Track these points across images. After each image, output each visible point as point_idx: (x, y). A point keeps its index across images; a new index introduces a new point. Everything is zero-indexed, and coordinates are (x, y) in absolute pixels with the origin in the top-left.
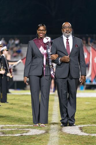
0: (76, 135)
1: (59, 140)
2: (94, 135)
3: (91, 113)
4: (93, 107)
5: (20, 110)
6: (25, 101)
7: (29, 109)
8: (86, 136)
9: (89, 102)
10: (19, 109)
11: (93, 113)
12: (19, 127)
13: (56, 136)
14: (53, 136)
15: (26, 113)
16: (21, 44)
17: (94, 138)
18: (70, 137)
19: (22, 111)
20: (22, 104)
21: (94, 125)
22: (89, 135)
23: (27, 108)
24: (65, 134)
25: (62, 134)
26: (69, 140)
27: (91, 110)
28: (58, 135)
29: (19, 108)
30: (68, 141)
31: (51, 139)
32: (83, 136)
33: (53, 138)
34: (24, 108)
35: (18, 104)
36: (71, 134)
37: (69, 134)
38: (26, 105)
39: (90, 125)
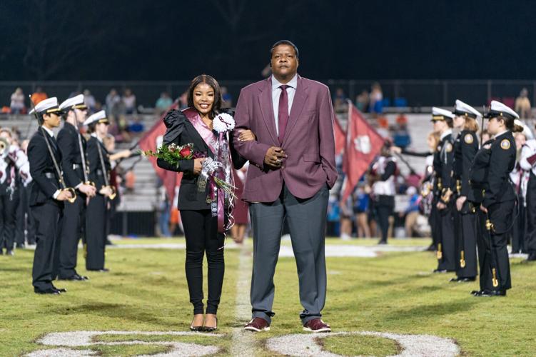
3: (347, 300)
4: (349, 284)
5: (142, 291)
6: (155, 266)
7: (168, 288)
9: (338, 269)
10: (141, 288)
11: (351, 300)
12: (142, 336)
15: (162, 299)
16: (141, 108)
19: (149, 295)
20: (148, 275)
21: (358, 332)
23: (162, 284)
24: (276, 355)
27: (346, 291)
29: (141, 286)
34: (154, 285)
35: (135, 275)
38: (159, 278)
39: (345, 333)
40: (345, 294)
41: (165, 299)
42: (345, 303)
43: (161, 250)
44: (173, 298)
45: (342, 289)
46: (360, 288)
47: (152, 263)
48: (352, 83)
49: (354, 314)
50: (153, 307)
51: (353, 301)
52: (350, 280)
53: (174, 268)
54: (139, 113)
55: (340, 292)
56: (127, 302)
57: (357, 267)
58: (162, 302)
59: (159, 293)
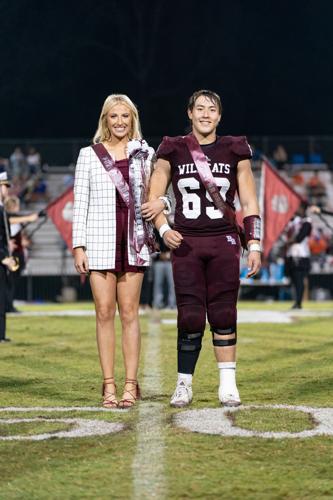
0: (218, 435)
1: (167, 450)
3: (260, 370)
4: (263, 353)
5: (45, 363)
6: (60, 335)
7: (72, 358)
8: (244, 438)
9: (251, 336)
10: (43, 360)
11: (264, 370)
12: (43, 412)
13: (158, 440)
14: (149, 438)
15: (66, 372)
16: (46, 167)
17: (270, 444)
18: (198, 442)
19: (52, 367)
20: (53, 345)
23: (66, 355)
24: (184, 432)
25: (173, 434)
26: (195, 451)
27: (259, 360)
28: (164, 437)
29: (44, 357)
30: (193, 453)
31: (142, 448)
32: (236, 437)
33: (148, 446)
34: (57, 356)
35: (38, 345)
36: (203, 434)
37: (196, 432)
38: (63, 348)
40: (258, 364)
41: (69, 372)
42: (257, 373)
43: (66, 318)
44: (77, 370)
45: (254, 358)
46: (274, 357)
47: (57, 332)
48: (265, 139)
49: (267, 385)
50: (56, 381)
51: (266, 371)
52: (264, 348)
53: (79, 337)
55: (252, 362)
56: (29, 375)
57: (271, 334)
58: (66, 375)
59: (63, 365)
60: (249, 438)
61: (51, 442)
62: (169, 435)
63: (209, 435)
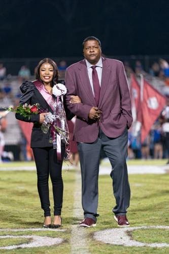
0: (122, 245)
2: (155, 246)
4: (148, 193)
5: (11, 201)
6: (20, 182)
8: (139, 247)
9: (140, 182)
11: (149, 204)
12: (12, 232)
13: (84, 249)
14: (78, 248)
15: (25, 206)
16: (10, 76)
17: (155, 251)
18: (109, 250)
19: (16, 203)
20: (16, 189)
21: (154, 226)
22: (145, 246)
23: (25, 195)
24: (100, 243)
25: (94, 245)
27: (146, 197)
28: (88, 247)
29: (11, 197)
32: (133, 247)
33: (78, 252)
34: (19, 196)
36: (112, 245)
37: (108, 244)
38: (23, 191)
39: (146, 227)
40: (145, 200)
41: (27, 206)
42: (145, 206)
43: (24, 171)
44: (32, 205)
45: (142, 196)
46: (155, 195)
47: (18, 180)
48: (147, 58)
49: (151, 213)
50: (19, 212)
51: (151, 205)
52: (148, 190)
54: (8, 79)
55: (141, 198)
56: (2, 208)
57: (152, 181)
58: (25, 208)
59: (22, 202)
60: (142, 247)
61: (18, 250)
62: (91, 246)
63: (116, 245)
